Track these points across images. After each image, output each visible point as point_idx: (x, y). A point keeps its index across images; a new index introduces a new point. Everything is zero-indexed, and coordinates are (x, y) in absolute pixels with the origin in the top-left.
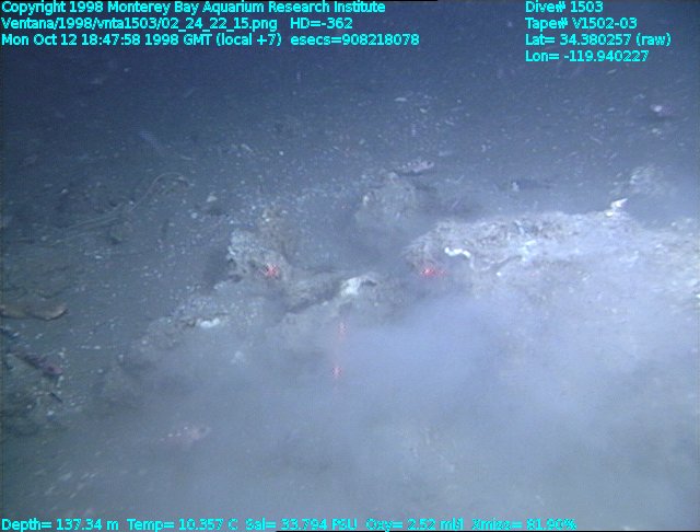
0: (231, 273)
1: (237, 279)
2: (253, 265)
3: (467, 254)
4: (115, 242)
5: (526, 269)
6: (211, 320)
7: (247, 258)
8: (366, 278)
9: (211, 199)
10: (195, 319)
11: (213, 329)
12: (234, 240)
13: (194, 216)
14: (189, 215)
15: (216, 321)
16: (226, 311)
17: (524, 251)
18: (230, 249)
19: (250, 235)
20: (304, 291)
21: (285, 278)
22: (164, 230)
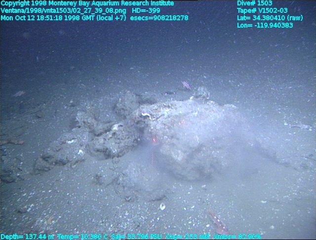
0: (77, 125)
1: (79, 127)
2: (84, 122)
3: (149, 115)
4: (39, 117)
5: (166, 118)
6: (71, 140)
7: (83, 120)
8: (120, 124)
9: (71, 102)
10: (66, 140)
11: (72, 143)
12: (78, 114)
13: (66, 107)
14: (64, 107)
15: (73, 141)
16: (76, 137)
17: (166, 113)
18: (77, 117)
19: (83, 113)
20: (101, 129)
21: (95, 126)
22: (56, 113)
